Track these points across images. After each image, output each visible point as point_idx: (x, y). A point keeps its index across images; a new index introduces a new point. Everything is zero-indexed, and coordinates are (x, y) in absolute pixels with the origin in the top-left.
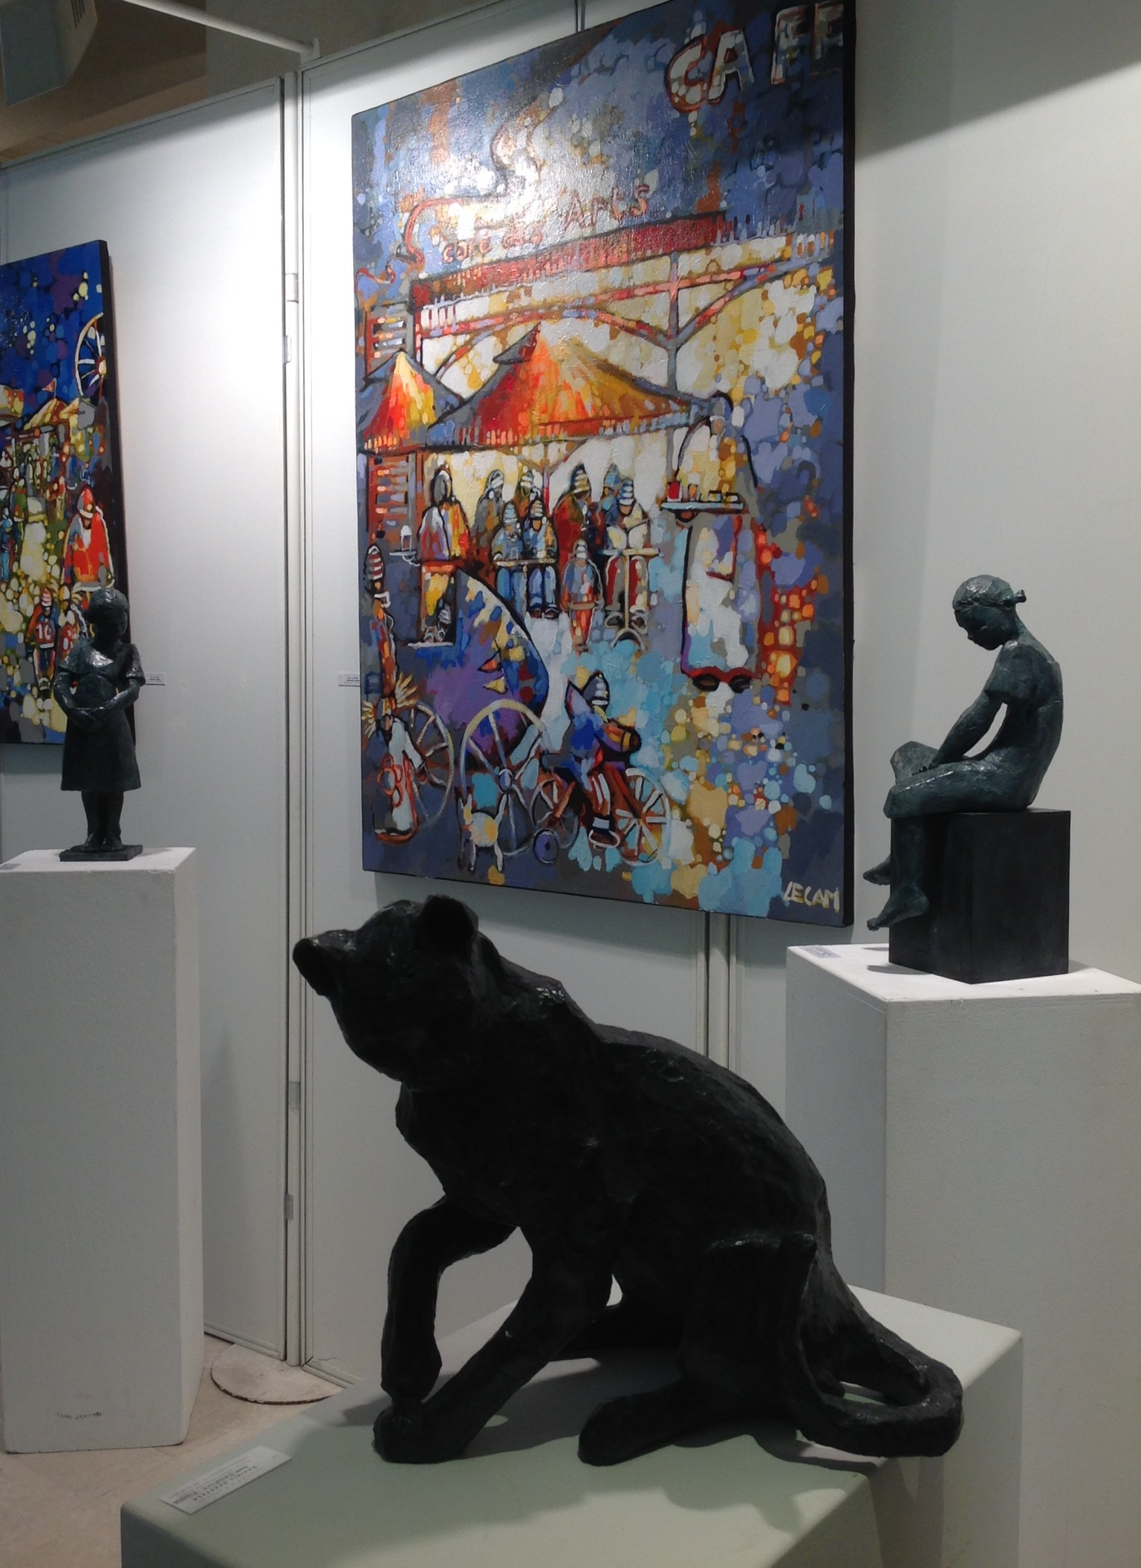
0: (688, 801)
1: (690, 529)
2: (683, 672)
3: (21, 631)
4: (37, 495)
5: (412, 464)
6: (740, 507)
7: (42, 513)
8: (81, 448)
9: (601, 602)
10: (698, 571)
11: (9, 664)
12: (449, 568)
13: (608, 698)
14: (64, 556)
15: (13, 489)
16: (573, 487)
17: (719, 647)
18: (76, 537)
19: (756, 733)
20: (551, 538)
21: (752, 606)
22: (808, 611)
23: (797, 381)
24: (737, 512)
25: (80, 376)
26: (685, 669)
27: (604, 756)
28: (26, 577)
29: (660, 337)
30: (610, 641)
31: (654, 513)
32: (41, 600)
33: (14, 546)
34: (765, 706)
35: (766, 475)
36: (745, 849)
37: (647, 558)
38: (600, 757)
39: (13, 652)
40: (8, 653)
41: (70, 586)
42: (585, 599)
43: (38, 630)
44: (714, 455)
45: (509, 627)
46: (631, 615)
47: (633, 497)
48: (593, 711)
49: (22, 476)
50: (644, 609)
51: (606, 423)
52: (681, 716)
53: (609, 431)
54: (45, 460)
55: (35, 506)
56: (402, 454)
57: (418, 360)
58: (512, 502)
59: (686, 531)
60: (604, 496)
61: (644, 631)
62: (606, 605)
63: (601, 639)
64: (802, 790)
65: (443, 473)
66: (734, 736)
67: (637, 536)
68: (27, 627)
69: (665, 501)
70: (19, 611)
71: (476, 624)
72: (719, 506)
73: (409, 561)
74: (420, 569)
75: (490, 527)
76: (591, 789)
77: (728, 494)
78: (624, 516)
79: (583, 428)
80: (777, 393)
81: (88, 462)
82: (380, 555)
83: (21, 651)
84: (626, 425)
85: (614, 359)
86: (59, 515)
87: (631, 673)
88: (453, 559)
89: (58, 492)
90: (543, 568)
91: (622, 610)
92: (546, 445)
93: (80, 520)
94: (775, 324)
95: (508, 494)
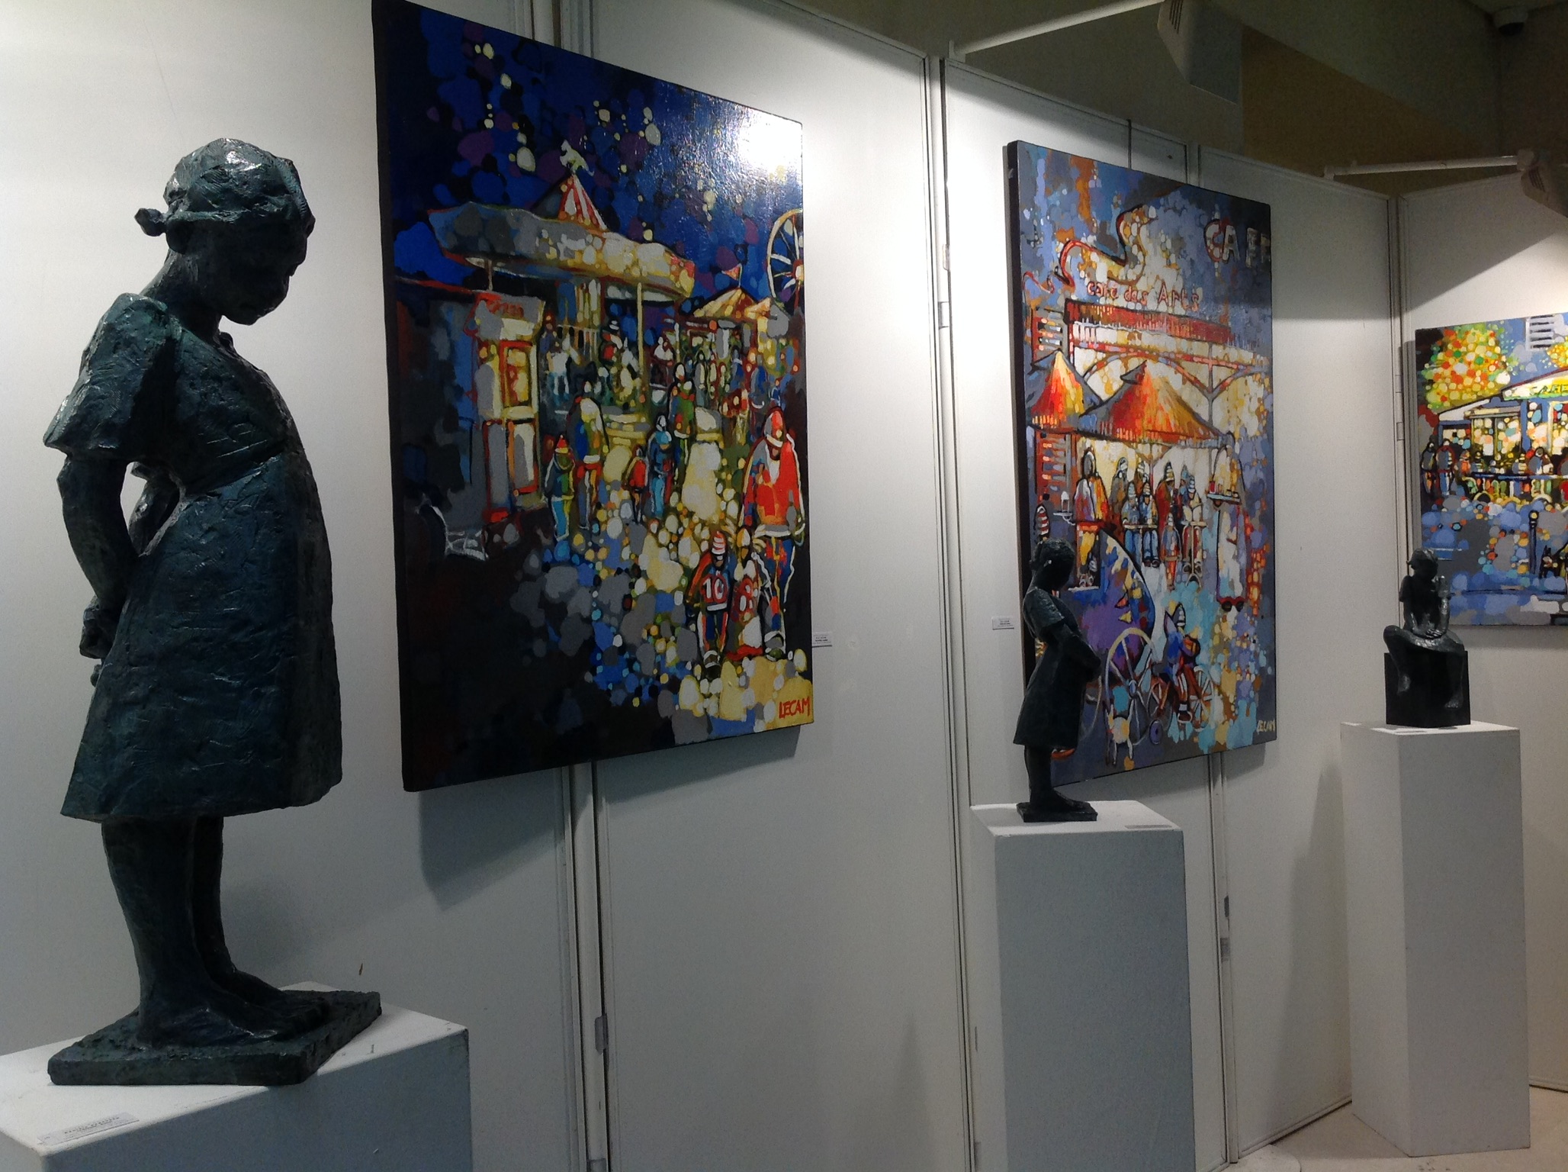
0: (1221, 684)
1: (1219, 511)
2: (1218, 601)
3: (679, 588)
4: (709, 406)
5: (1068, 442)
6: (1238, 500)
7: (717, 432)
8: (771, 361)
9: (1181, 556)
10: (1223, 537)
11: (659, 636)
12: (1095, 528)
13: (1184, 621)
14: (745, 491)
15: (675, 392)
16: (1165, 477)
17: (1232, 585)
18: (760, 468)
19: (1245, 635)
20: (1155, 510)
21: (1243, 559)
22: (1263, 562)
23: (1258, 434)
24: (1237, 503)
25: (773, 274)
26: (1218, 599)
27: (1184, 661)
28: (690, 514)
29: (1205, 391)
30: (1185, 582)
31: (1204, 500)
32: (711, 546)
33: (672, 471)
34: (1249, 619)
35: (1248, 484)
36: (1243, 704)
37: (1202, 528)
38: (1182, 662)
39: (667, 617)
40: (659, 620)
41: (751, 530)
42: (1173, 554)
43: (705, 587)
44: (1228, 470)
45: (1133, 574)
46: (1195, 564)
47: (1194, 488)
48: (1178, 631)
49: (690, 376)
50: (1200, 561)
51: (1181, 437)
52: (1217, 629)
53: (1183, 443)
54: (722, 364)
55: (706, 420)
56: (1060, 434)
57: (1072, 362)
58: (1133, 482)
59: (1218, 512)
60: (1181, 485)
61: (1201, 575)
62: (1183, 558)
63: (1181, 581)
64: (1262, 666)
65: (1089, 453)
66: (1238, 638)
67: (1197, 511)
68: (690, 583)
69: (1209, 493)
70: (677, 560)
71: (1113, 571)
72: (1231, 499)
73: (1068, 520)
74: (1075, 527)
75: (1120, 499)
76: (1177, 685)
77: (1234, 493)
78: (1191, 499)
79: (1170, 438)
80: (1251, 438)
81: (779, 379)
82: (1046, 514)
83: (679, 617)
84: (1190, 441)
85: (1185, 398)
86: (740, 438)
87: (1195, 604)
88: (1097, 521)
89: (739, 408)
90: (1151, 530)
91: (1190, 562)
92: (1151, 445)
93: (767, 447)
94: (1250, 399)
95: (1130, 477)
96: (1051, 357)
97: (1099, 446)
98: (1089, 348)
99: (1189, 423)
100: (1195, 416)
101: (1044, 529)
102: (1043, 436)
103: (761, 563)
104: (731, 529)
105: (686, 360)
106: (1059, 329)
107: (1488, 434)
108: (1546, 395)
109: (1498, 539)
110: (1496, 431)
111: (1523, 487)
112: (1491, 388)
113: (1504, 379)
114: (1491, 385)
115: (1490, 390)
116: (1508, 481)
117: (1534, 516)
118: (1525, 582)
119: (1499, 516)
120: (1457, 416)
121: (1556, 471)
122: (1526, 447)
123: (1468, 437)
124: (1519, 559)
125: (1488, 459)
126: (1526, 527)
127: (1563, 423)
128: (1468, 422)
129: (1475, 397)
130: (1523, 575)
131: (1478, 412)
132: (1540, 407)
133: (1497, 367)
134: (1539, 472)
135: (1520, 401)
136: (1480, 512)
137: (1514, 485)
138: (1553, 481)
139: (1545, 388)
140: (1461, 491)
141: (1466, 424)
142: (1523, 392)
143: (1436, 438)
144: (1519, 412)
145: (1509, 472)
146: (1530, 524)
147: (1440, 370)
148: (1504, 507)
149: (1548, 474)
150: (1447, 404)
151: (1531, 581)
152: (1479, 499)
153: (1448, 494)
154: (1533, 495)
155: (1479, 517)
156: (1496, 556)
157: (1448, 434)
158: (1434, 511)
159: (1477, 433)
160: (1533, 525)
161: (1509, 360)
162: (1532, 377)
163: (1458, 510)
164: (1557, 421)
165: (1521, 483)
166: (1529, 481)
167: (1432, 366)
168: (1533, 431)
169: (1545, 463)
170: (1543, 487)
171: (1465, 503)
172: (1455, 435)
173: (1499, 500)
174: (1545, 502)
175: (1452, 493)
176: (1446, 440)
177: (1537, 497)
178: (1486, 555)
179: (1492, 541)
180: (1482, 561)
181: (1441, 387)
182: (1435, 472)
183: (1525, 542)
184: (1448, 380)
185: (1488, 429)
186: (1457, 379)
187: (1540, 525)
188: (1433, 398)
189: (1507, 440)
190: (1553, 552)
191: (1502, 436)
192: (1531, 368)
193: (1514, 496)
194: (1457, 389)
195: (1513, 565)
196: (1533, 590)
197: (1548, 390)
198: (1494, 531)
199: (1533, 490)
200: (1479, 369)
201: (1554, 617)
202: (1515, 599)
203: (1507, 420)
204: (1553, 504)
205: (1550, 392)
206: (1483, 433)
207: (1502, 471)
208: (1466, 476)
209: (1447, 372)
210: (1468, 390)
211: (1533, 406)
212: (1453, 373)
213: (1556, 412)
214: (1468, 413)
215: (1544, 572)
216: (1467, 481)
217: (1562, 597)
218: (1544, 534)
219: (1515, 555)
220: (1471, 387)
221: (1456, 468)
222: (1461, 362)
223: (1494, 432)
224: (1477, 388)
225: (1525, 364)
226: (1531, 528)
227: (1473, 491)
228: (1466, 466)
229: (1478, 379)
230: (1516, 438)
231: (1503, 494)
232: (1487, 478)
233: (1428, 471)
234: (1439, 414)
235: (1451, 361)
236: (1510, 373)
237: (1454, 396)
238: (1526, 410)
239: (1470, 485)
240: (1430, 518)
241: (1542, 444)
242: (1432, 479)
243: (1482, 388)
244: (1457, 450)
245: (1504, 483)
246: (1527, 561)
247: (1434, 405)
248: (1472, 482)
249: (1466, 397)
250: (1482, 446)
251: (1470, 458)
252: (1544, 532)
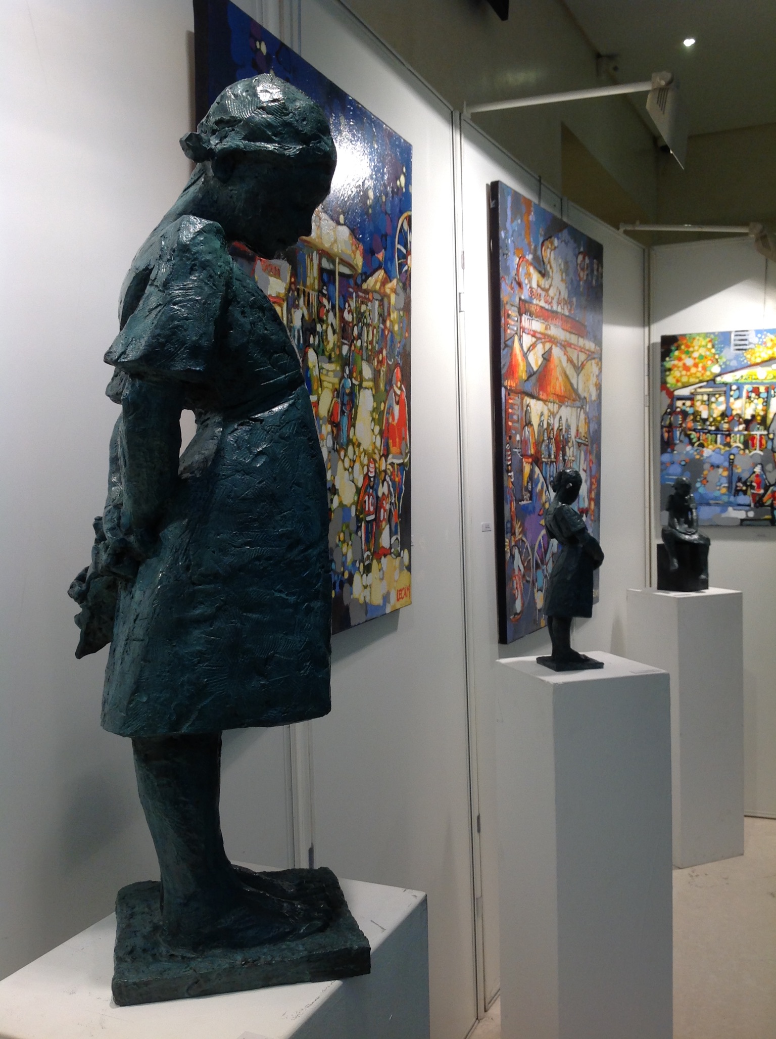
3: (353, 504)
4: (369, 361)
5: (519, 400)
6: (587, 443)
7: (372, 381)
8: (396, 328)
10: (581, 468)
11: (344, 541)
12: (530, 460)
14: (384, 428)
15: (353, 348)
16: (559, 426)
17: (584, 499)
18: (390, 411)
20: (555, 449)
21: (588, 483)
22: (596, 484)
23: (595, 399)
25: (398, 260)
28: (359, 445)
29: (576, 368)
31: (574, 443)
32: (368, 470)
33: (351, 411)
35: (591, 433)
37: (573, 461)
39: (348, 527)
40: (344, 528)
41: (386, 456)
43: (365, 501)
45: (546, 492)
47: (570, 434)
49: (360, 336)
51: (566, 399)
53: (566, 404)
54: (375, 327)
55: (367, 372)
56: (516, 393)
57: (521, 342)
58: (546, 429)
59: (579, 451)
65: (529, 408)
67: (571, 450)
68: (358, 499)
70: (353, 482)
71: (538, 491)
73: (519, 454)
74: (522, 459)
75: (541, 441)
78: (569, 442)
79: (561, 400)
80: (593, 401)
81: (400, 342)
82: (510, 450)
83: (353, 527)
84: (569, 402)
85: (568, 372)
86: (382, 386)
88: (532, 456)
89: (380, 363)
90: (553, 462)
92: (554, 403)
93: (393, 394)
94: (593, 376)
95: (545, 426)
96: (512, 337)
97: (532, 402)
98: (528, 334)
99: (569, 390)
100: (571, 385)
101: (509, 460)
102: (509, 394)
103: (390, 483)
104: (377, 457)
105: (359, 323)
106: (516, 319)
107: (705, 404)
108: (743, 381)
109: (709, 471)
110: (710, 403)
111: (726, 438)
112: (708, 375)
113: (716, 369)
114: (708, 373)
115: (708, 376)
116: (716, 434)
117: (732, 457)
118: (725, 499)
119: (710, 457)
120: (686, 392)
121: (747, 429)
122: (728, 413)
123: (692, 406)
124: (722, 484)
125: (704, 421)
126: (726, 464)
127: (752, 399)
128: (692, 396)
129: (697, 380)
130: (724, 494)
131: (699, 390)
132: (738, 389)
133: (713, 362)
134: (736, 429)
135: (725, 384)
136: (698, 454)
137: (721, 437)
138: (745, 435)
139: (742, 377)
140: (687, 440)
141: (691, 398)
142: (728, 378)
143: (672, 406)
144: (725, 391)
145: (718, 429)
146: (730, 462)
147: (676, 362)
148: (714, 451)
149: (741, 431)
150: (679, 384)
151: (729, 498)
152: (699, 446)
153: (678, 442)
154: (732, 444)
155: (698, 457)
156: (707, 482)
157: (679, 404)
158: (668, 453)
159: (698, 404)
160: (731, 463)
161: (720, 358)
162: (734, 369)
163: (685, 452)
164: (749, 397)
165: (724, 436)
166: (729, 435)
167: (671, 359)
168: (733, 404)
169: (740, 424)
170: (738, 439)
171: (689, 448)
172: (684, 404)
173: (711, 447)
174: (739, 449)
175: (681, 441)
176: (678, 407)
177: (734, 445)
178: (701, 482)
179: (705, 472)
180: (698, 485)
181: (676, 373)
182: (670, 428)
183: (726, 474)
184: (681, 369)
185: (705, 401)
186: (686, 368)
187: (736, 463)
188: (670, 380)
189: (716, 409)
190: (743, 480)
191: (714, 406)
192: (734, 364)
193: (720, 444)
194: (686, 375)
195: (718, 488)
196: (730, 504)
197: (744, 378)
198: (707, 466)
199: (732, 440)
200: (702, 362)
201: (742, 520)
202: (718, 509)
203: (717, 396)
204: (744, 450)
205: (745, 379)
206: (702, 404)
207: (713, 428)
208: (690, 430)
209: (680, 364)
210: (694, 376)
211: (734, 387)
212: (684, 364)
213: (748, 392)
214: (693, 391)
215: (737, 492)
216: (690, 434)
217: (748, 508)
218: (737, 469)
219: (719, 481)
220: (695, 374)
221: (684, 425)
222: (690, 357)
223: (708, 403)
224: (699, 375)
225: (730, 360)
226: (730, 465)
227: (694, 440)
228: (690, 424)
229: (700, 369)
230: (722, 408)
231: (713, 443)
232: (704, 433)
233: (665, 427)
234: (674, 391)
235: (683, 356)
236: (720, 366)
237: (685, 379)
238: (729, 390)
239: (692, 436)
240: (666, 457)
241: (739, 412)
242: (668, 432)
243: (702, 375)
244: (685, 414)
245: (714, 436)
246: (726, 485)
247: (672, 384)
248: (694, 435)
249: (692, 380)
250: (700, 412)
251: (693, 420)
252: (738, 467)
